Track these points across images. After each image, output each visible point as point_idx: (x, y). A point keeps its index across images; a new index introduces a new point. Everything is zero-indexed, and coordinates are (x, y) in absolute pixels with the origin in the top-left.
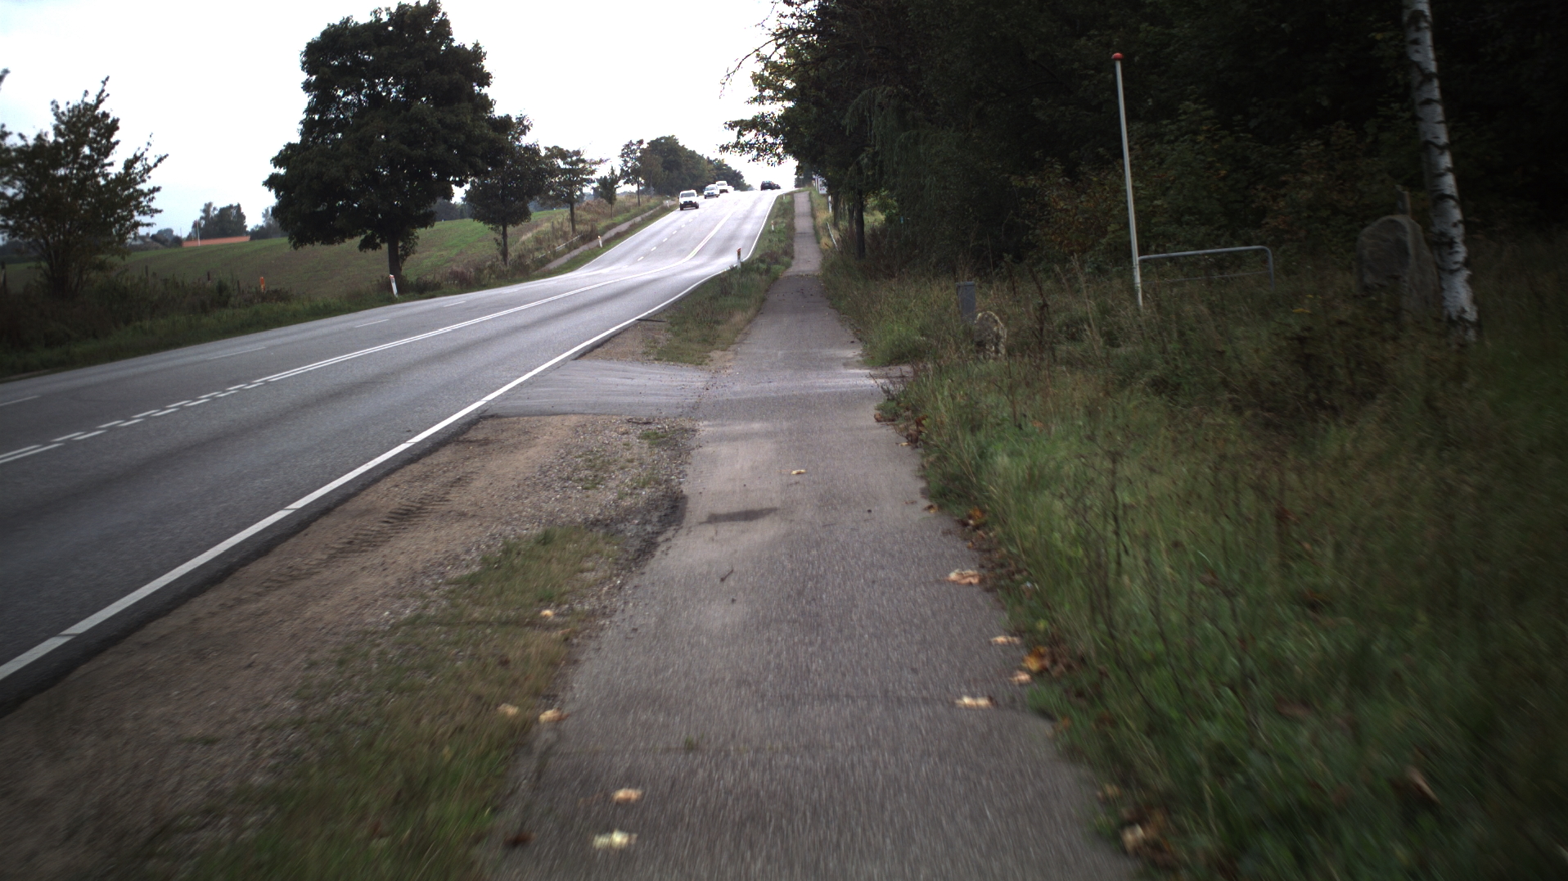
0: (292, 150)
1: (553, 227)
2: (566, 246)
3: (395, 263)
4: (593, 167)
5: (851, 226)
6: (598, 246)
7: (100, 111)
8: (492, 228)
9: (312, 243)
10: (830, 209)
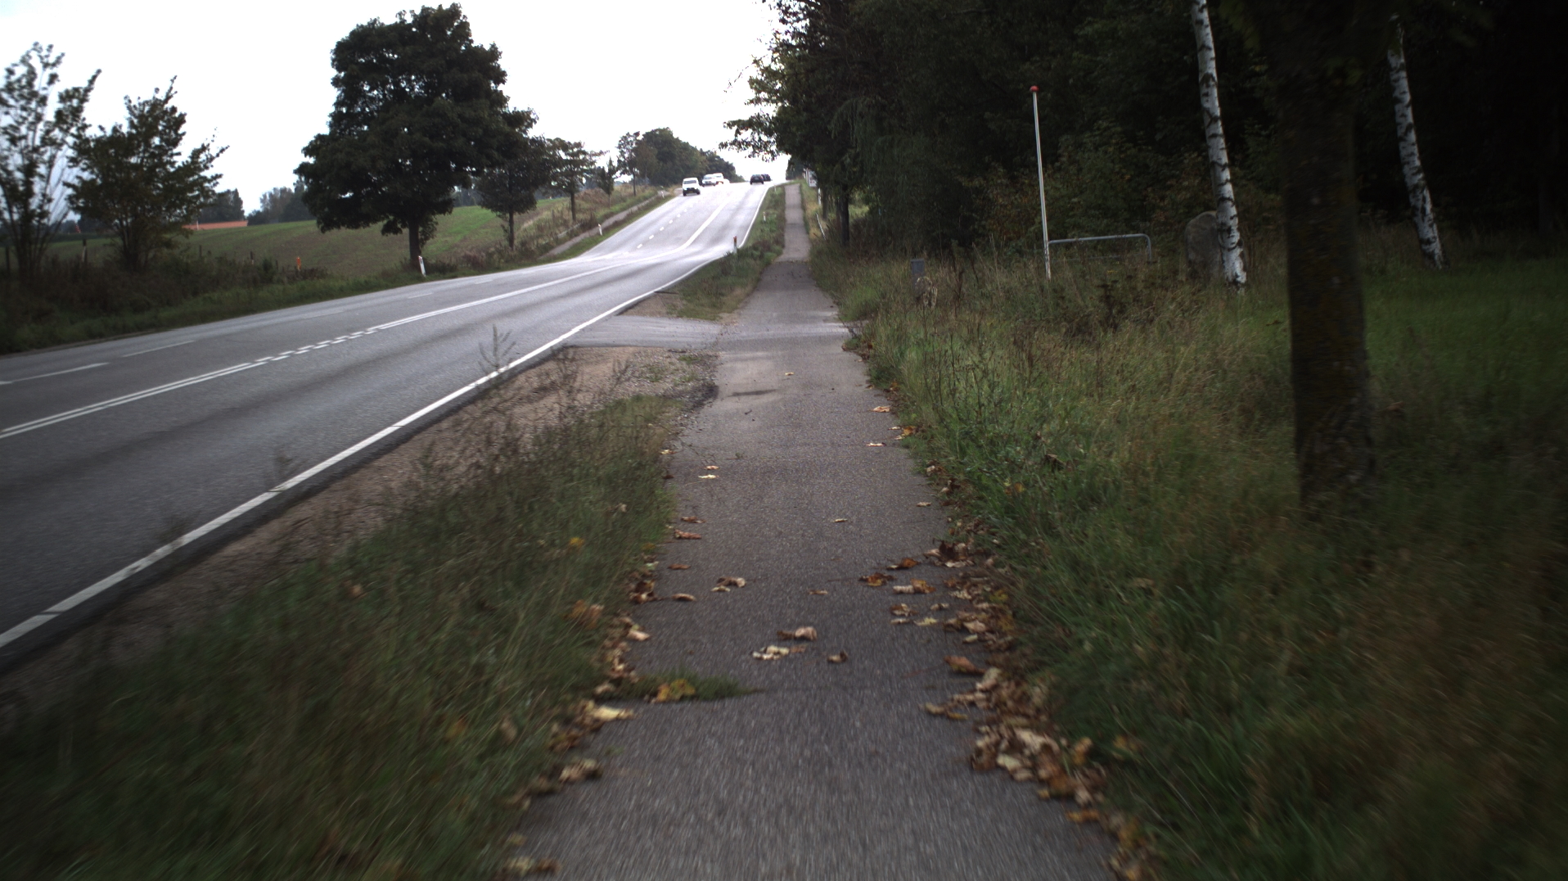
0: (321, 141)
1: (553, 215)
2: (567, 233)
3: (416, 246)
4: (594, 158)
5: (838, 218)
6: (599, 234)
7: (168, 106)
8: (499, 216)
9: (339, 227)
10: (820, 202)
